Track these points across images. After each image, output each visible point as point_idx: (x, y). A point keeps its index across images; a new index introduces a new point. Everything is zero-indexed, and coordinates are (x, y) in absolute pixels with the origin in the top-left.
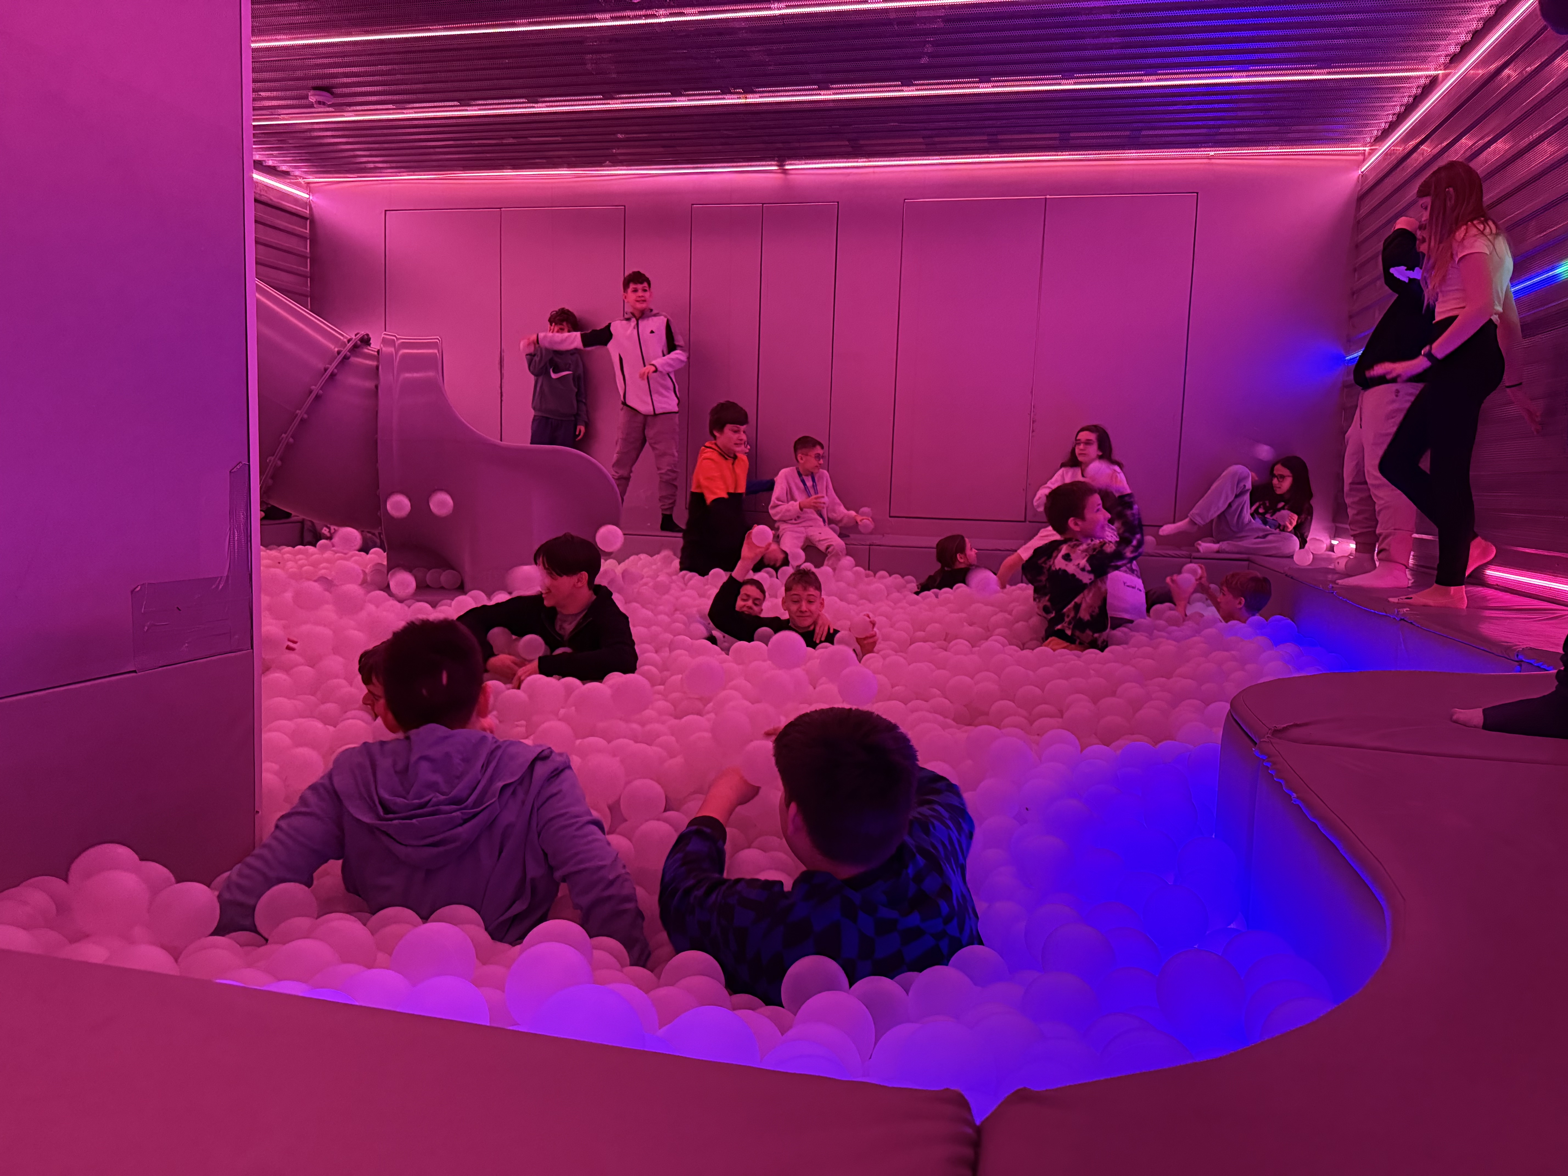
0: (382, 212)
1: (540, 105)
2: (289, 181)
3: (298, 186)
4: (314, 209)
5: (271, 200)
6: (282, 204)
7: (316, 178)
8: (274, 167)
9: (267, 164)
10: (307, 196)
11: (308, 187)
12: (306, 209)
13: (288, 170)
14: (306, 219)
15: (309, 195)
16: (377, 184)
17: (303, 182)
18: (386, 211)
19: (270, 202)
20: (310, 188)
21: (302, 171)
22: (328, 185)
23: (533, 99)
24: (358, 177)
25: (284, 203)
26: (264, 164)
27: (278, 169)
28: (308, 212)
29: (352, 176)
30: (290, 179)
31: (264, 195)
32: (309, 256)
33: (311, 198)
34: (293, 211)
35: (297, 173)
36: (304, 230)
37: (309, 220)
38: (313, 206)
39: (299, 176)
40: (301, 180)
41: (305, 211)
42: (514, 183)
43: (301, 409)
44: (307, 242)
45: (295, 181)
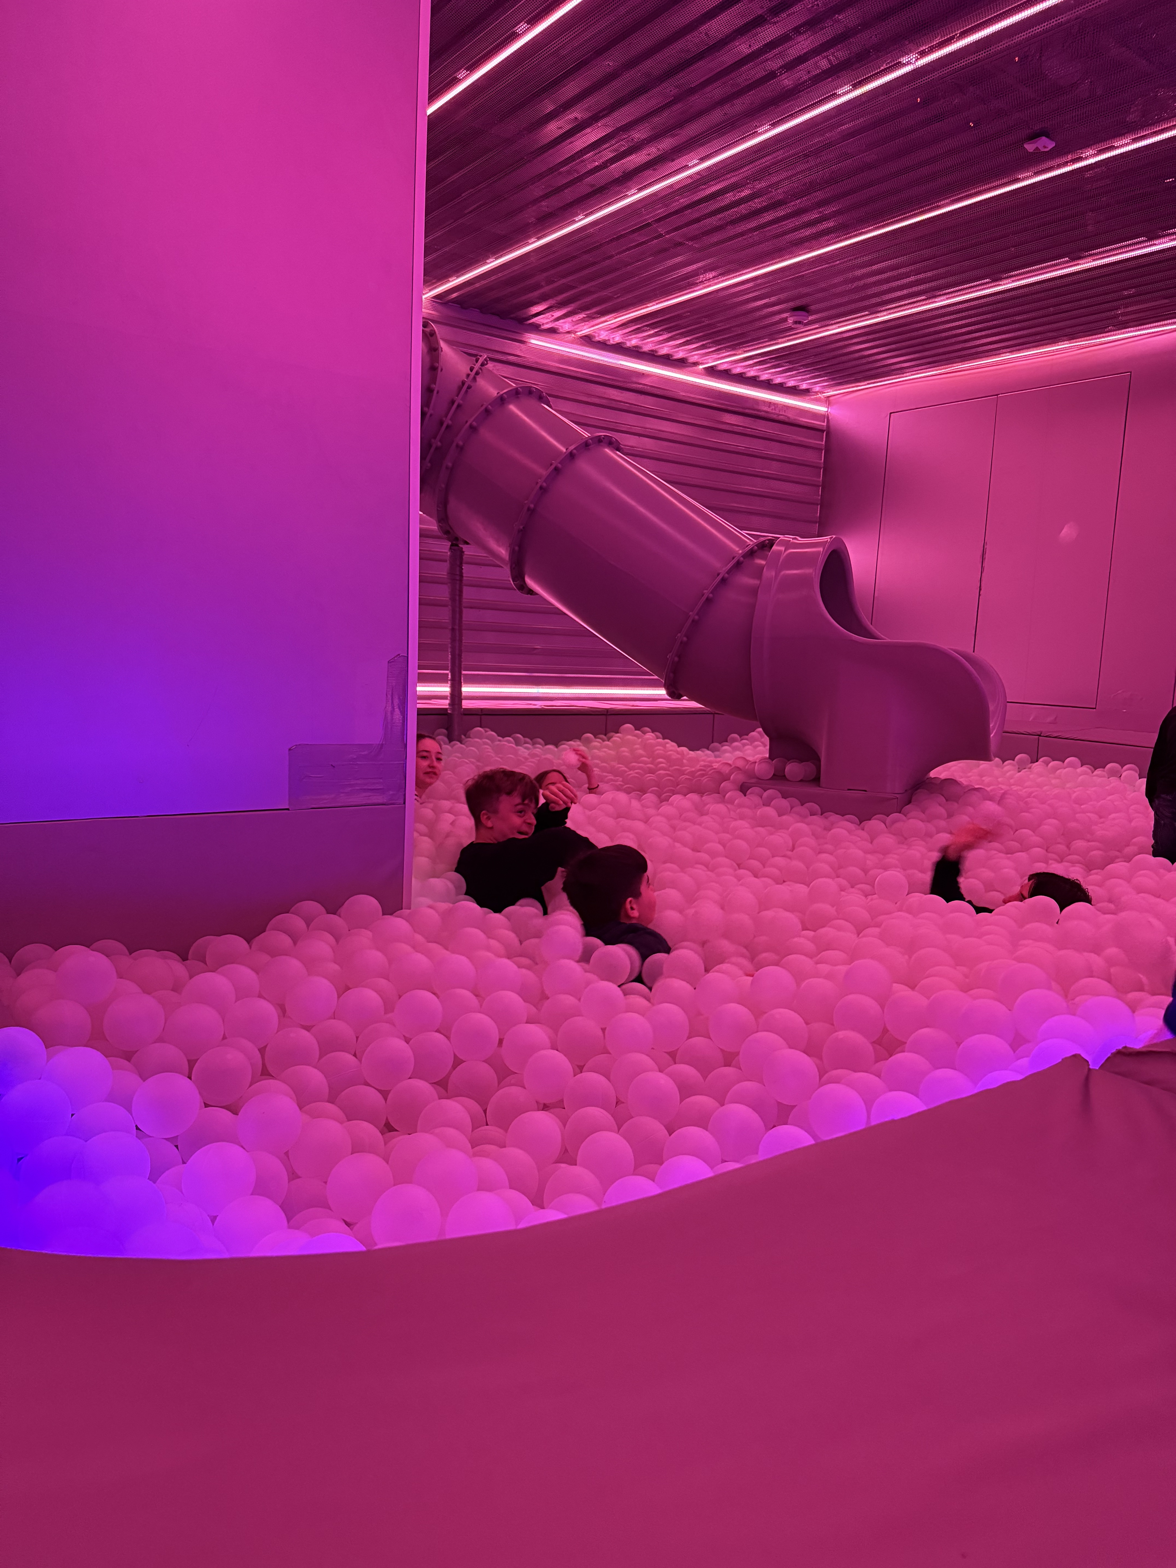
0: (887, 416)
1: (1005, 281)
2: (808, 398)
3: (818, 401)
4: (830, 422)
5: (788, 418)
6: (799, 420)
7: (836, 390)
8: (795, 386)
9: (787, 385)
10: (826, 409)
11: (828, 401)
12: (824, 422)
13: (808, 387)
14: (823, 431)
15: (828, 408)
16: (883, 389)
17: (822, 397)
18: (890, 414)
19: (787, 420)
21: (820, 387)
22: (845, 395)
23: (996, 278)
24: (868, 384)
25: (801, 419)
26: (785, 386)
27: (798, 389)
28: (825, 424)
29: (860, 384)
30: (810, 396)
31: (783, 415)
32: (822, 465)
33: (829, 410)
34: (809, 425)
35: (817, 389)
36: (821, 443)
37: (825, 432)
38: (830, 418)
39: (818, 392)
40: (820, 395)
41: (823, 424)
42: (1014, 366)
43: (692, 611)
44: (822, 453)
45: (815, 396)
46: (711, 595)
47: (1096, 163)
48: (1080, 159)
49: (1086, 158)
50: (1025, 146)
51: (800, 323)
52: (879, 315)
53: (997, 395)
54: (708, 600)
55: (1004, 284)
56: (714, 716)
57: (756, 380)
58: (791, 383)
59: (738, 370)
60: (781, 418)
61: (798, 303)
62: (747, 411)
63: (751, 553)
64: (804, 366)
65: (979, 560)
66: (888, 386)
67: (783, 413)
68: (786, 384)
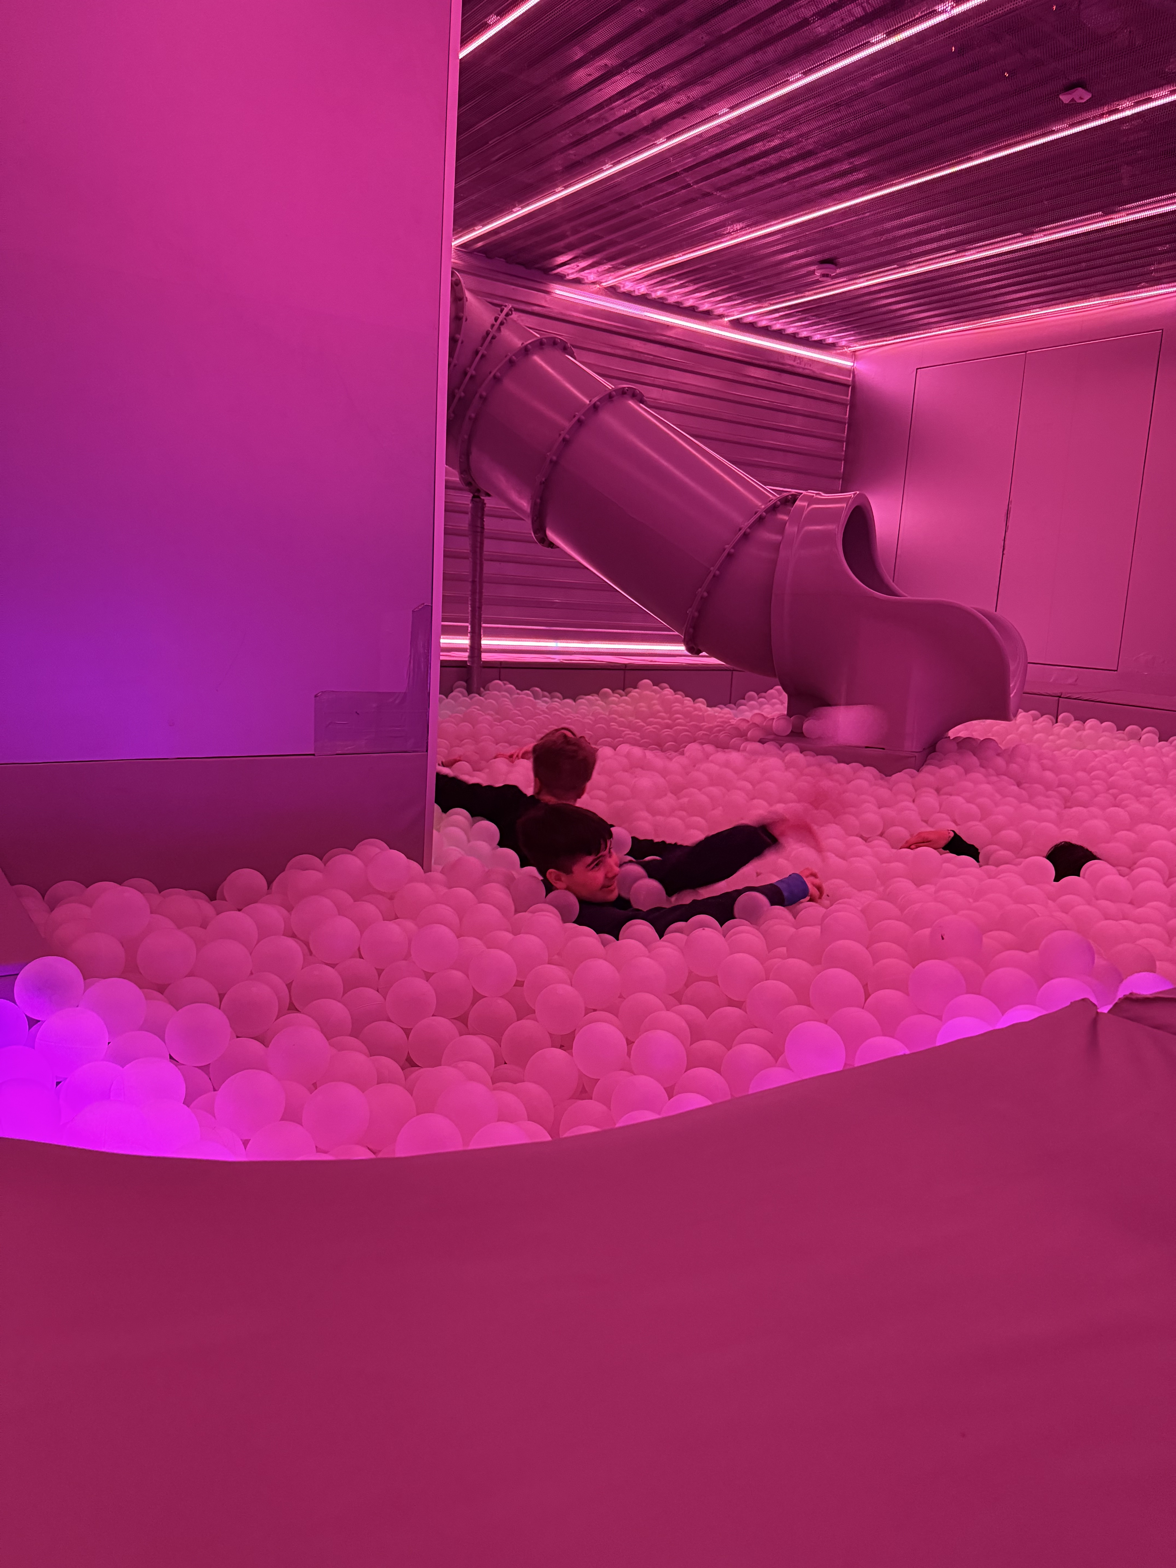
0: (913, 371)
1: (1037, 235)
2: (835, 352)
3: (843, 355)
4: (856, 377)
5: (814, 372)
6: (824, 375)
7: (863, 345)
8: (821, 340)
9: (813, 339)
10: (851, 364)
12: (850, 377)
13: (835, 341)
14: (848, 386)
15: (854, 363)
16: (910, 344)
17: (848, 352)
18: (917, 369)
19: (812, 374)
20: (855, 355)
21: (846, 341)
22: (872, 350)
23: (1030, 232)
24: (895, 339)
25: (827, 373)
26: (810, 340)
27: (824, 343)
28: (850, 379)
29: (890, 338)
30: (836, 350)
31: (809, 369)
32: (847, 421)
33: (855, 365)
34: (835, 380)
35: (844, 343)
36: (845, 397)
37: (850, 388)
38: (856, 373)
39: (844, 346)
40: (846, 350)
41: (848, 379)
42: (1044, 323)
43: (713, 566)
44: (847, 408)
45: (841, 351)
46: (732, 551)
47: (1133, 115)
48: (1116, 111)
49: (1123, 110)
50: (1061, 97)
51: (827, 275)
52: (907, 269)
53: (1026, 352)
54: (730, 555)
55: (1036, 239)
56: (732, 673)
57: (781, 333)
58: (817, 337)
59: (763, 323)
60: (806, 372)
61: (826, 255)
62: (772, 364)
63: (774, 509)
64: (831, 320)
65: (1004, 518)
66: (915, 341)
67: (809, 368)
68: (811, 338)
